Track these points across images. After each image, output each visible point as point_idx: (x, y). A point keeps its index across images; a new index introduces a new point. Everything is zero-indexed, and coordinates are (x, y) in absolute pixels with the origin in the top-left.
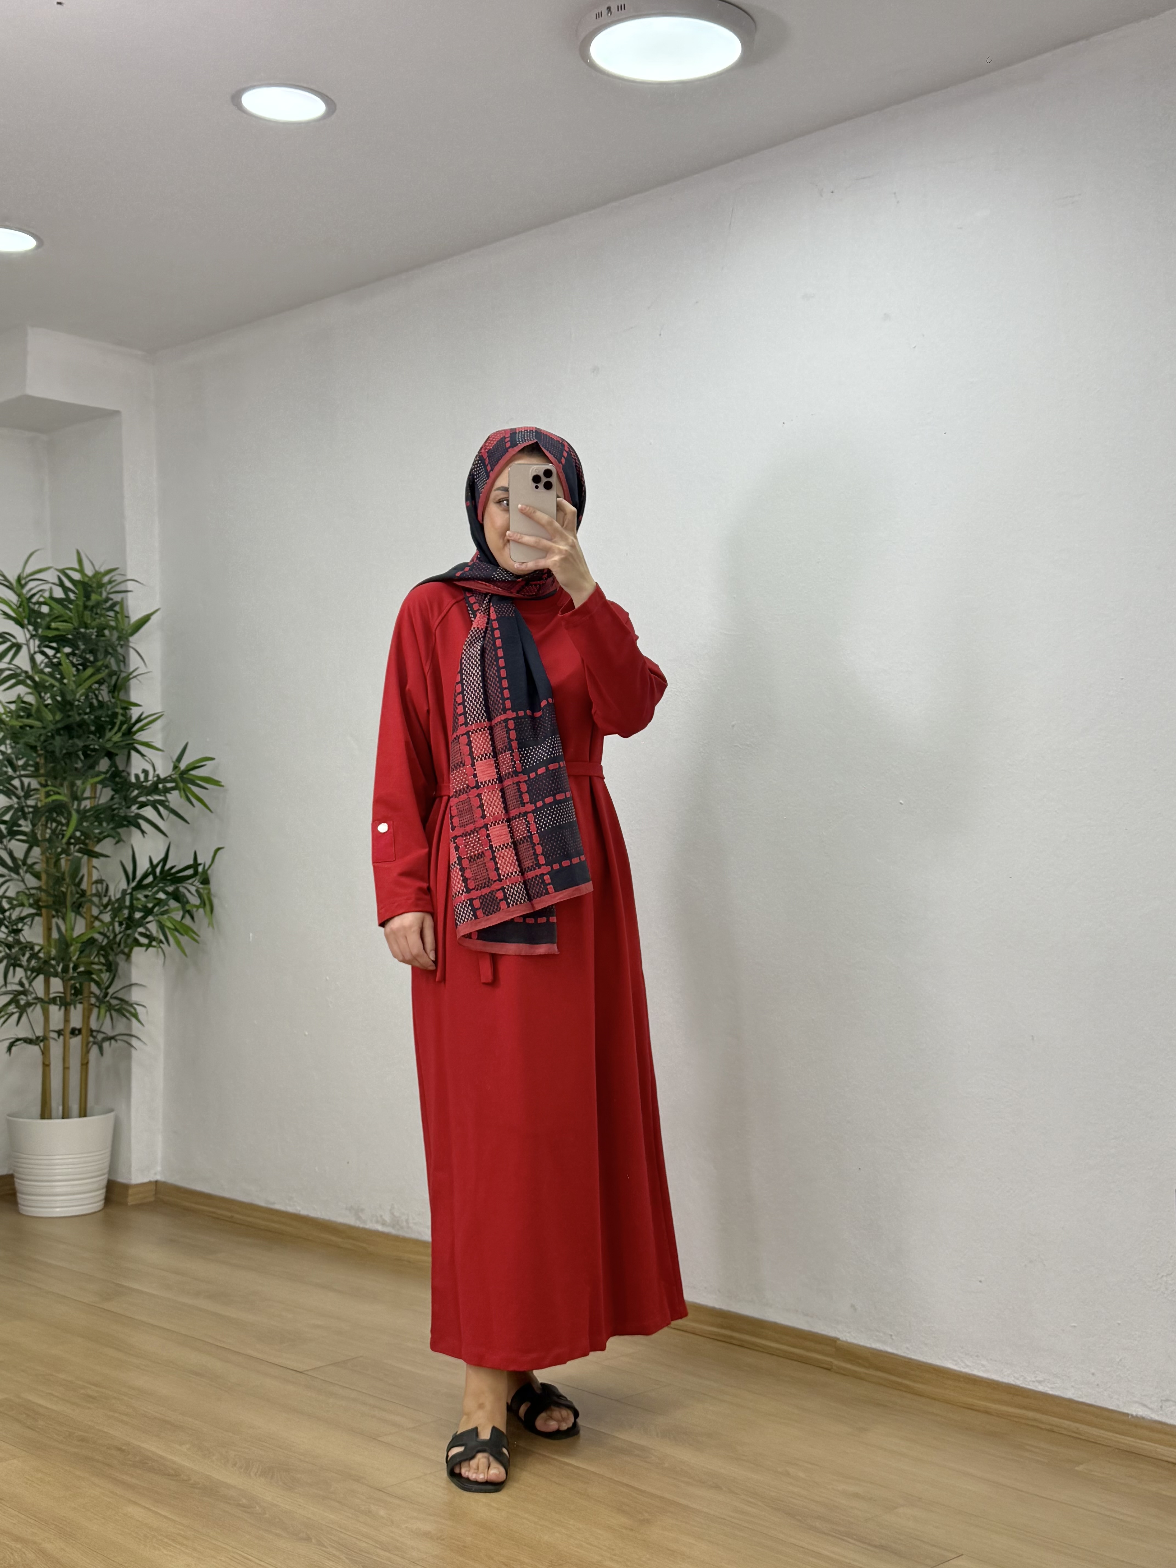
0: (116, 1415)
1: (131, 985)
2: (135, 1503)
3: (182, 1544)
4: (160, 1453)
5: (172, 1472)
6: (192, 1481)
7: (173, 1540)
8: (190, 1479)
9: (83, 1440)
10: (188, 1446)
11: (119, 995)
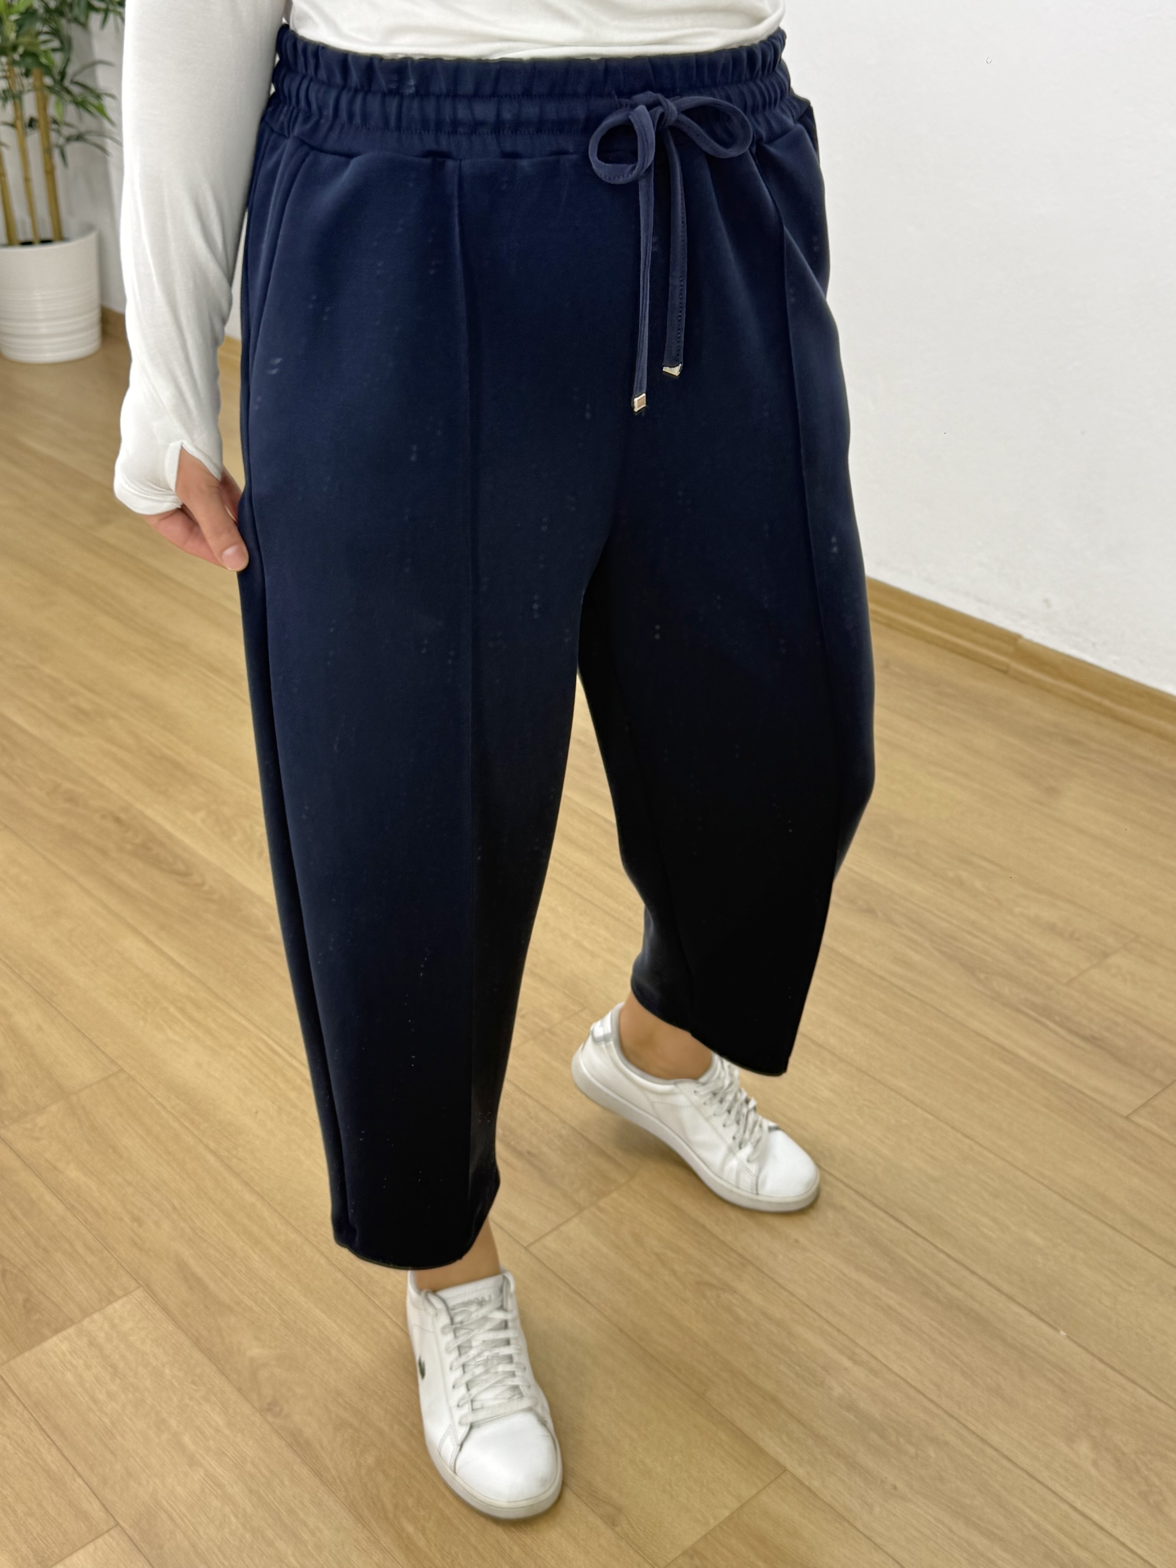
0: (114, 749)
1: (94, 64)
2: (135, 931)
3: (192, 1019)
4: (168, 826)
5: (181, 867)
6: (206, 888)
7: (182, 1010)
8: (203, 884)
9: (71, 798)
10: (201, 814)
11: (79, 78)
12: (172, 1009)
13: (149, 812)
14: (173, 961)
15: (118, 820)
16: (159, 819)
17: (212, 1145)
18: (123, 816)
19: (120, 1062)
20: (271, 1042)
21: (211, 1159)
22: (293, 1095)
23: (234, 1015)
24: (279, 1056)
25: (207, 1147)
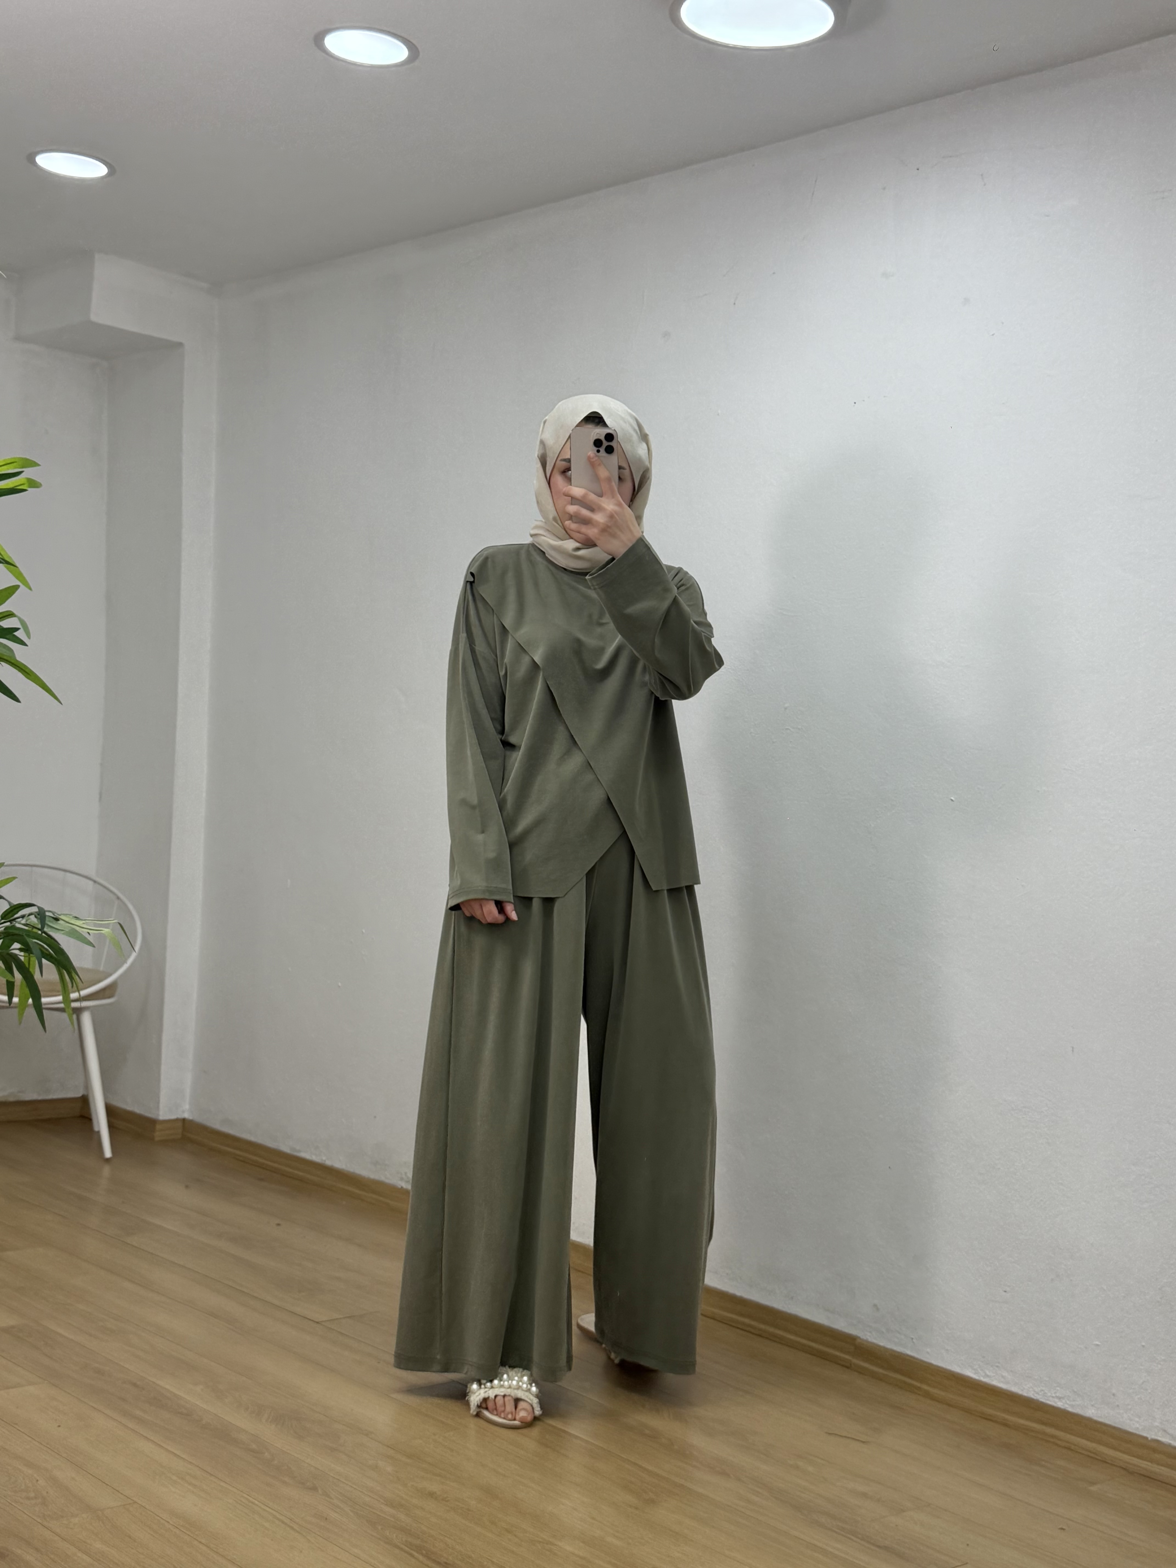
0: (133, 1350)
2: (146, 1438)
3: (190, 1484)
4: (174, 1390)
5: (184, 1411)
6: (204, 1422)
7: (183, 1479)
8: (202, 1420)
9: (98, 1371)
10: (201, 1386)
12: (174, 1478)
13: (159, 1382)
14: (175, 1455)
15: (135, 1385)
16: (167, 1387)
17: (203, 1541)
18: (138, 1383)
19: (134, 1499)
20: (251, 1499)
21: (204, 1548)
22: (267, 1525)
23: (222, 1484)
24: (257, 1505)
25: (200, 1542)
